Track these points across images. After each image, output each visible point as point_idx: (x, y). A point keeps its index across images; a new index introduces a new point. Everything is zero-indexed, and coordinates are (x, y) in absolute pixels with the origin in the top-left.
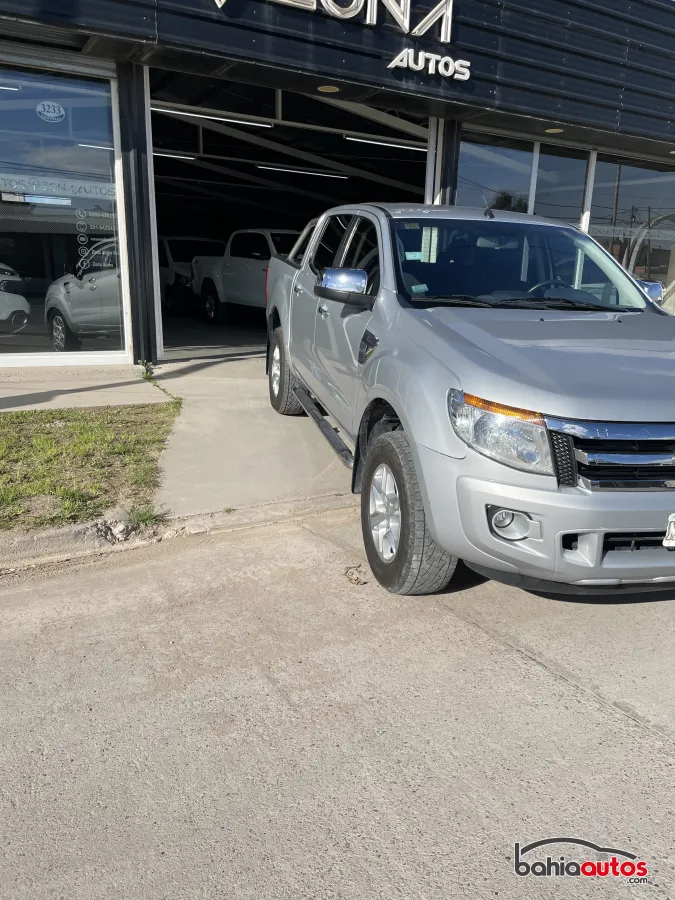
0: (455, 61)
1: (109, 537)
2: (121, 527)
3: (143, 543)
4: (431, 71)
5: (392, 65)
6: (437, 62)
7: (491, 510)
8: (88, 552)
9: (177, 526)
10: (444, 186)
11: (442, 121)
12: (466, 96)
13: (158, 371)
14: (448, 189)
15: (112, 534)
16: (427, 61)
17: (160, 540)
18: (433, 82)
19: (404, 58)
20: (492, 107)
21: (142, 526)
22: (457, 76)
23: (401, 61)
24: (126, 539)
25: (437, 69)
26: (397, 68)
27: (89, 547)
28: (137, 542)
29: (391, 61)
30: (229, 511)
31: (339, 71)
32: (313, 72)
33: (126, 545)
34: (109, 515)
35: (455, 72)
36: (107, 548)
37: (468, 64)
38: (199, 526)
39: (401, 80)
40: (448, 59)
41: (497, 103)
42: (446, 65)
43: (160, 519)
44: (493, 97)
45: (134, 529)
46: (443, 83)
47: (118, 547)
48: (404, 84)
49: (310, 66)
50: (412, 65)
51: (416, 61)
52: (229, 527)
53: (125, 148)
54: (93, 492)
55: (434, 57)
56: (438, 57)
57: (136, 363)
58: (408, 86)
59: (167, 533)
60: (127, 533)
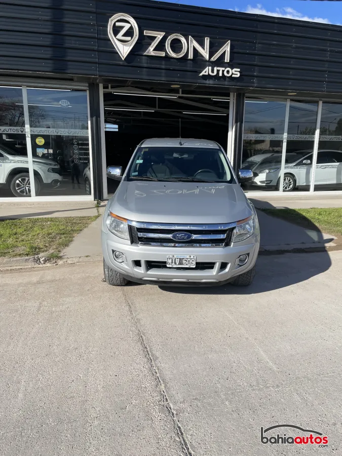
0: (232, 69)
1: (38, 262)
2: (43, 259)
3: (50, 265)
4: (221, 75)
5: (201, 75)
6: (223, 71)
7: (113, 251)
8: (30, 266)
9: (65, 260)
10: (236, 122)
11: (235, 94)
12: (238, 84)
13: (102, 204)
14: (238, 124)
15: (40, 261)
16: (218, 71)
17: (56, 265)
18: (222, 79)
19: (207, 71)
20: (253, 87)
21: (52, 259)
22: (233, 76)
23: (206, 72)
24: (44, 263)
25: (223, 74)
26: (203, 75)
27: (30, 265)
28: (48, 265)
29: (201, 72)
30: (87, 256)
31: (176, 79)
32: (164, 81)
33: (44, 265)
34: (41, 255)
35: (232, 74)
36: (37, 265)
37: (239, 70)
38: (73, 261)
39: (206, 80)
40: (228, 69)
41: (256, 85)
42: (228, 72)
43: (60, 258)
44: (253, 83)
45: (48, 260)
46: (227, 79)
47: (41, 266)
48: (207, 82)
49: (163, 79)
50: (210, 73)
51: (213, 71)
52: (84, 262)
53: (92, 117)
54: (41, 247)
55: (221, 69)
56: (224, 69)
57: (95, 200)
58: (210, 82)
59: (60, 262)
60: (45, 261)
